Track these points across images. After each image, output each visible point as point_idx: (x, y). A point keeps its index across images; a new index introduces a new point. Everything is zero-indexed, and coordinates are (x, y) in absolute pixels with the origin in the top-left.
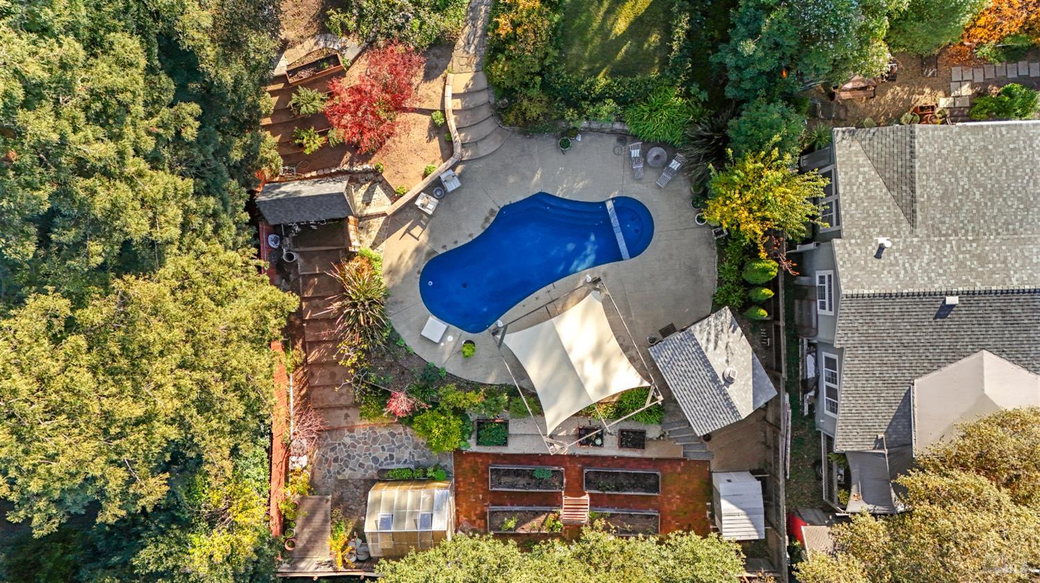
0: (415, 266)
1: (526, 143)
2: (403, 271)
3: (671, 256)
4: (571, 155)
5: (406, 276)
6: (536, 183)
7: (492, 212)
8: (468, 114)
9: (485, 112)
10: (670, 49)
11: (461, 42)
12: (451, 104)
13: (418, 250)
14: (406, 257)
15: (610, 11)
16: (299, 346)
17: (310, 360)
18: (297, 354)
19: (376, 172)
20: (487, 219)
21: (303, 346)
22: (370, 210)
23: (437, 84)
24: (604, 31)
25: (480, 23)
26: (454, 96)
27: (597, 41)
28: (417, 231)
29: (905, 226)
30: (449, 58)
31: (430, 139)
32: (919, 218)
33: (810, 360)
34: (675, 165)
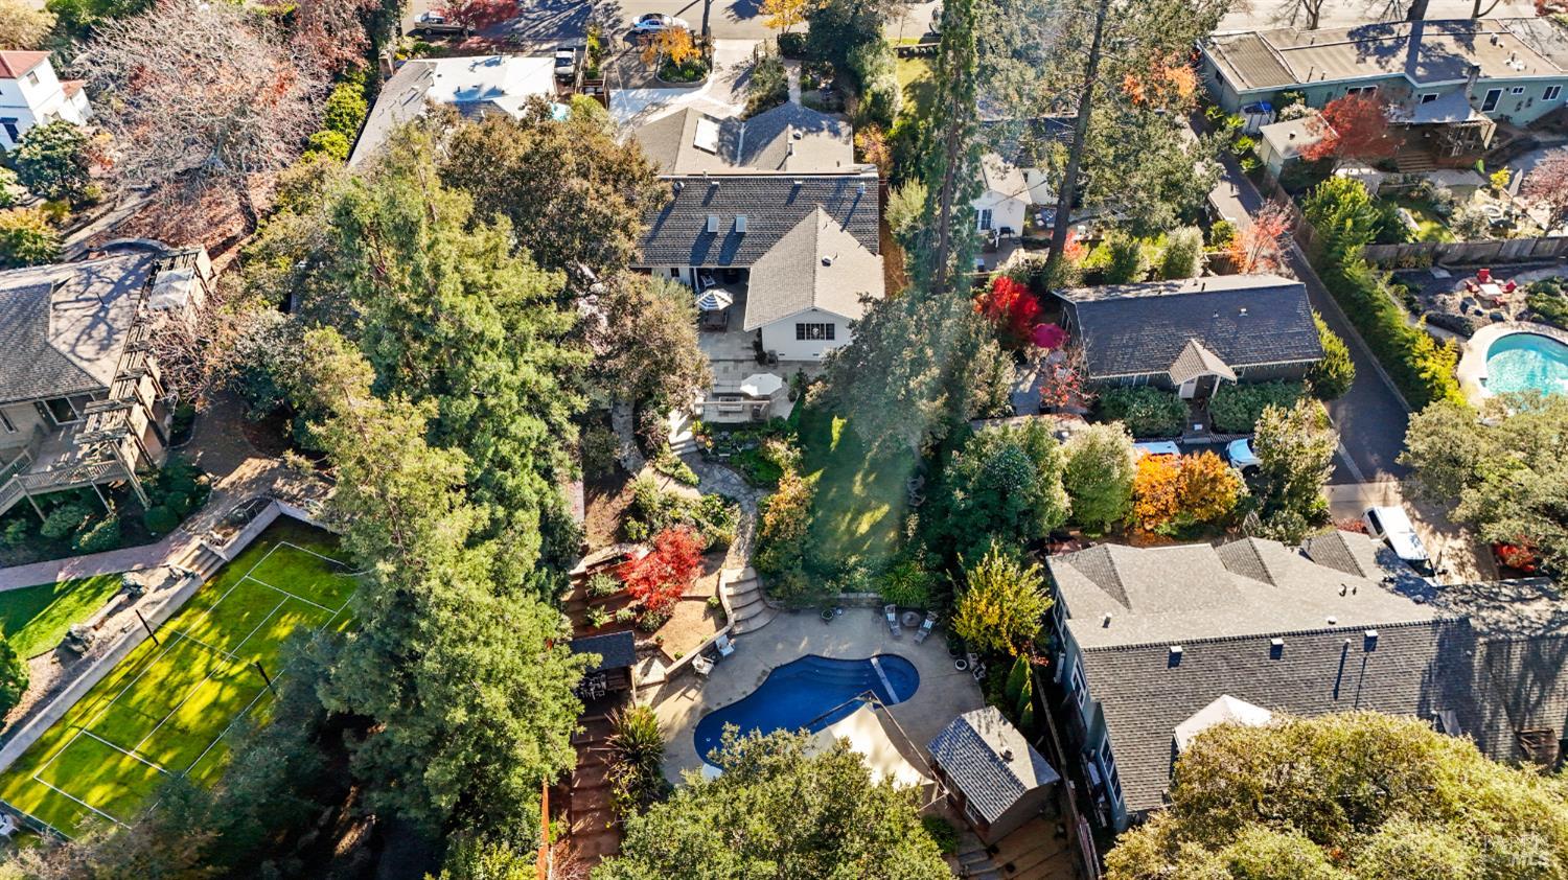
0: (689, 723)
1: (793, 619)
2: (677, 728)
3: (939, 698)
4: (834, 625)
5: (680, 731)
6: (803, 648)
7: (764, 672)
8: (740, 599)
9: (754, 596)
10: (907, 536)
11: (732, 549)
12: (725, 592)
13: (692, 709)
14: (681, 715)
15: (853, 520)
16: (564, 817)
17: (574, 830)
18: (560, 826)
19: (657, 648)
20: (759, 679)
21: (569, 817)
22: (647, 680)
23: (713, 578)
24: (850, 532)
25: (748, 536)
26: (728, 585)
27: (846, 538)
28: (692, 693)
29: (1122, 608)
30: (723, 560)
31: (706, 618)
32: (1132, 602)
33: (1091, 766)
34: (928, 624)
